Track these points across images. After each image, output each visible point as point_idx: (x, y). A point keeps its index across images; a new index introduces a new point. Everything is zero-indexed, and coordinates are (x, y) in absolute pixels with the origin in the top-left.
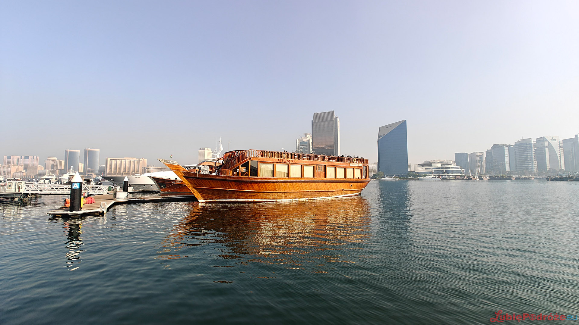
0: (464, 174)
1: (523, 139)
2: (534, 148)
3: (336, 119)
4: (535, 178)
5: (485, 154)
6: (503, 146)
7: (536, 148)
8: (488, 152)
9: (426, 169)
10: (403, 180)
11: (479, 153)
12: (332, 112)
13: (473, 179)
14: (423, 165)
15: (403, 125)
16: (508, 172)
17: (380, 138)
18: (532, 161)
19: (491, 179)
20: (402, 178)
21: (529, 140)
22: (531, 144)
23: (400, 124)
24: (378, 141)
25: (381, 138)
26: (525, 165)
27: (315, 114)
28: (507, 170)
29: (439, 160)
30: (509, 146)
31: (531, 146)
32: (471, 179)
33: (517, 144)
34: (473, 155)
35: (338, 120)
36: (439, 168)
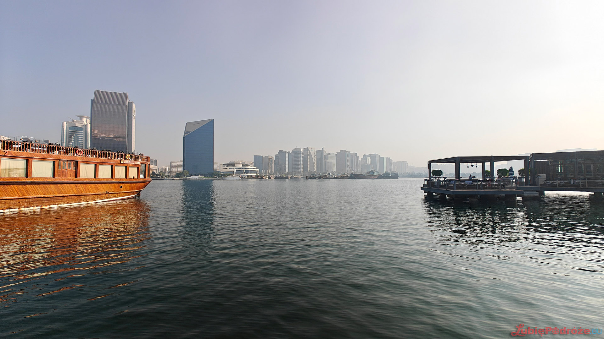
0: (258, 174)
1: (297, 147)
2: (302, 155)
3: (131, 104)
4: (301, 178)
5: (274, 157)
6: (285, 152)
7: (303, 155)
8: (276, 156)
9: (230, 169)
10: (209, 179)
11: (270, 157)
12: (126, 95)
13: (264, 178)
14: (227, 165)
15: (210, 125)
16: (287, 172)
17: (186, 135)
18: (301, 165)
19: (276, 178)
20: (207, 177)
21: (300, 148)
22: (301, 152)
23: (207, 123)
24: (184, 138)
25: (188, 135)
26: (297, 167)
27: (97, 93)
28: (286, 171)
29: (241, 161)
30: (289, 152)
31: (301, 154)
32: (263, 178)
33: (293, 151)
34: (267, 157)
35: (134, 105)
36: (240, 168)
